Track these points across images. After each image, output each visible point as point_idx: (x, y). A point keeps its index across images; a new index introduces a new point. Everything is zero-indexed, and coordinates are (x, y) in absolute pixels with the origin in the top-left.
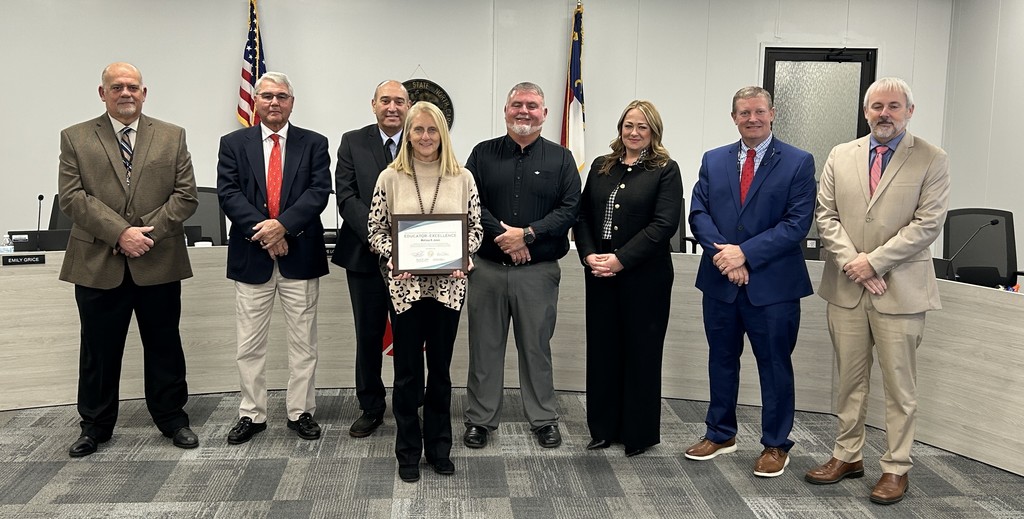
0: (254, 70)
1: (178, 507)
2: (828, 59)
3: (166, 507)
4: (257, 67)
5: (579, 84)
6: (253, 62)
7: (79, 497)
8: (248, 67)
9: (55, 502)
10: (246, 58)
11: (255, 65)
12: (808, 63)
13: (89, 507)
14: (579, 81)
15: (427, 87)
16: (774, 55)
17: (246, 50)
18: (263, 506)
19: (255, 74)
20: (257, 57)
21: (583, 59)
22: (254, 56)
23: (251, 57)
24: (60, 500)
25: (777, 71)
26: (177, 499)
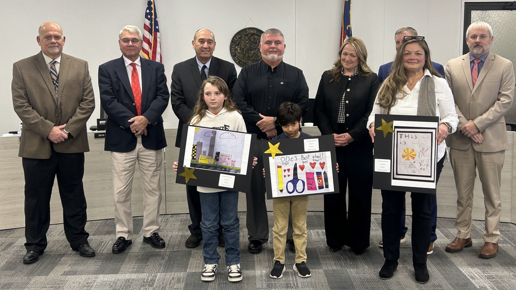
0: (151, 24)
1: (134, 276)
2: (504, 9)
3: (127, 276)
4: (153, 22)
5: (349, 28)
6: (150, 19)
7: (76, 272)
8: (148, 22)
9: (64, 274)
10: (146, 17)
11: (151, 21)
12: (492, 11)
13: (84, 277)
14: (349, 26)
15: (255, 32)
16: (469, 8)
17: (146, 13)
18: (182, 274)
19: (152, 27)
20: (153, 17)
21: (351, 12)
22: (151, 16)
23: (149, 16)
24: (66, 274)
25: (472, 16)
26: (132, 272)
